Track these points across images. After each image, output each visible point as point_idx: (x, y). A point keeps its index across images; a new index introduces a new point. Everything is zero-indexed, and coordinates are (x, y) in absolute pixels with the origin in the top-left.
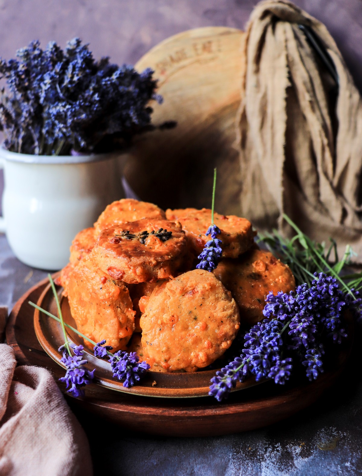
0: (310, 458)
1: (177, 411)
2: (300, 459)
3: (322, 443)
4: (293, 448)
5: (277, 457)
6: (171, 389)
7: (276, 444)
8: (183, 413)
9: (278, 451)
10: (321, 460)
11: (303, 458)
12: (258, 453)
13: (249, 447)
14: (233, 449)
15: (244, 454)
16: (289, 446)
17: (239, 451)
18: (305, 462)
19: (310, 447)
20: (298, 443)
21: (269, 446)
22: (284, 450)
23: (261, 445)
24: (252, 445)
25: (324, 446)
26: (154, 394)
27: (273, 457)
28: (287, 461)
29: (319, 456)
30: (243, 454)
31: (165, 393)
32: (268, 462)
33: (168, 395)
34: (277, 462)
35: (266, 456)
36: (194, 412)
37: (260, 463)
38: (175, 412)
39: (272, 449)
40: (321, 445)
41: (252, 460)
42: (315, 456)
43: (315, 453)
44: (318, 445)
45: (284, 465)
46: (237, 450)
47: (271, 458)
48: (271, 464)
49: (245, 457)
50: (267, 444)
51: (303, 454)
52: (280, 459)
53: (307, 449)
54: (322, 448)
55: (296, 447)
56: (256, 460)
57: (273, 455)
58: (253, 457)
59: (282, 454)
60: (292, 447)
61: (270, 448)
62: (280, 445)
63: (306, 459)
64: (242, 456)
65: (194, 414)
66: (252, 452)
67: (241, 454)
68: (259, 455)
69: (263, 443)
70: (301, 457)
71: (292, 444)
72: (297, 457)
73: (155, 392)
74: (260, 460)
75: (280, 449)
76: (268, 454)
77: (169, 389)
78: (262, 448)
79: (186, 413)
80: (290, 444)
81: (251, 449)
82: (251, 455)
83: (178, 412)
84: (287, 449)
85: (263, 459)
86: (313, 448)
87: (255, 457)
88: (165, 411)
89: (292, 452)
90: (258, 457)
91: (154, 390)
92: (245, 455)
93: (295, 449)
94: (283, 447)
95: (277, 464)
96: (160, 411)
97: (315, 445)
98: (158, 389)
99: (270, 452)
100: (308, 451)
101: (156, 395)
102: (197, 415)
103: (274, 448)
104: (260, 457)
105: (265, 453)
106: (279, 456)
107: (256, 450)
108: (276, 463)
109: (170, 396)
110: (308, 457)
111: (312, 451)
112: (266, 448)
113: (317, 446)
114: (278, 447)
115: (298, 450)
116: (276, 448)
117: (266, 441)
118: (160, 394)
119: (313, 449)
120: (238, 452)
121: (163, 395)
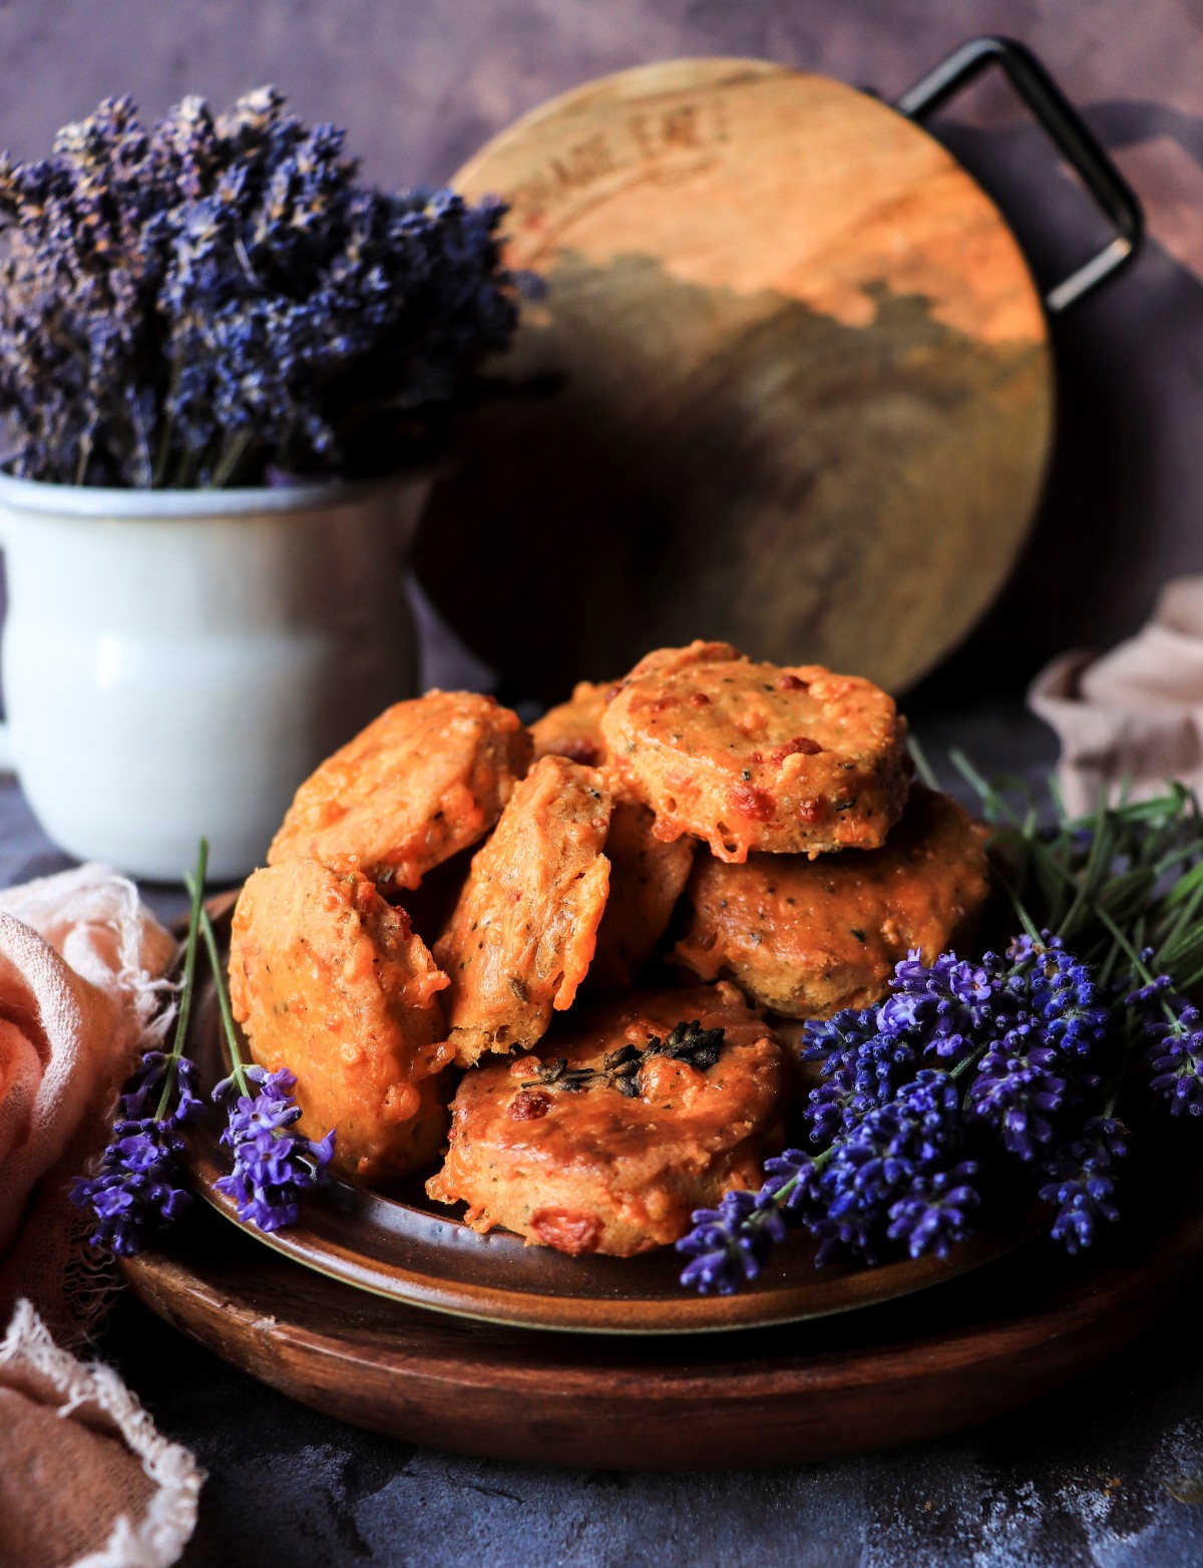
0: (1145, 1532)
1: (672, 1379)
2: (1112, 1537)
3: (1184, 1478)
4: (1081, 1499)
5: (1030, 1534)
6: (648, 1304)
7: (1020, 1486)
8: (696, 1387)
9: (1028, 1510)
10: (1187, 1538)
11: (1120, 1534)
12: (961, 1522)
13: (926, 1498)
14: (868, 1508)
15: (910, 1528)
16: (1067, 1491)
17: (891, 1515)
18: (1128, 1550)
19: (1140, 1495)
20: (1098, 1479)
21: (994, 1492)
22: (1049, 1506)
23: (968, 1491)
24: (935, 1492)
25: (1191, 1487)
26: (585, 1323)
27: (1013, 1535)
28: (1065, 1549)
29: (1177, 1525)
30: (906, 1526)
31: (627, 1319)
32: (998, 1551)
33: (636, 1326)
34: (1031, 1552)
35: (990, 1530)
36: (734, 1381)
37: (971, 1556)
38: (665, 1385)
39: (1008, 1506)
40: (1178, 1485)
41: (939, 1547)
42: (1161, 1527)
43: (1160, 1514)
44: (1169, 1485)
45: (1057, 1560)
46: (882, 1513)
47: (1005, 1536)
48: (1010, 1558)
49: (914, 1535)
50: (988, 1487)
51: (1120, 1520)
52: (1040, 1541)
53: (1130, 1502)
54: (1184, 1496)
55: (1091, 1495)
56: (954, 1545)
57: (1014, 1526)
58: (944, 1537)
59: (1044, 1522)
60: (1077, 1495)
61: (1001, 1501)
62: (1036, 1489)
63: (1132, 1539)
64: (903, 1532)
65: (734, 1388)
66: (938, 1518)
67: (899, 1527)
68: (964, 1529)
69: (973, 1483)
70: (1115, 1530)
71: (1077, 1483)
72: (1098, 1530)
73: (589, 1313)
74: (967, 1547)
75: (1035, 1506)
76: (994, 1524)
77: (640, 1304)
78: (973, 1502)
79: (706, 1387)
80: (1068, 1486)
81: (934, 1508)
82: (936, 1530)
83: (674, 1385)
84: (1059, 1504)
85: (977, 1540)
86: (1152, 1497)
87: (949, 1534)
88: (629, 1382)
89: (1080, 1514)
90: (961, 1535)
91: (585, 1308)
92: (916, 1529)
93: (1089, 1503)
94: (1047, 1495)
95: (1029, 1559)
96: (612, 1383)
97: (1157, 1486)
98: (599, 1302)
99: (1004, 1517)
100: (1137, 1506)
101: (596, 1324)
102: (743, 1394)
103: (1013, 1501)
104: (967, 1533)
105: (985, 1521)
106: (1037, 1530)
107: (952, 1508)
108: (1025, 1556)
109: (647, 1328)
110: (1137, 1531)
111: (1150, 1509)
112: (986, 1503)
113: (1165, 1490)
114: (1027, 1497)
115: (1101, 1506)
116: (1022, 1499)
117: (984, 1476)
118: (608, 1323)
119: (1154, 1502)
120: (887, 1521)
121: (620, 1325)
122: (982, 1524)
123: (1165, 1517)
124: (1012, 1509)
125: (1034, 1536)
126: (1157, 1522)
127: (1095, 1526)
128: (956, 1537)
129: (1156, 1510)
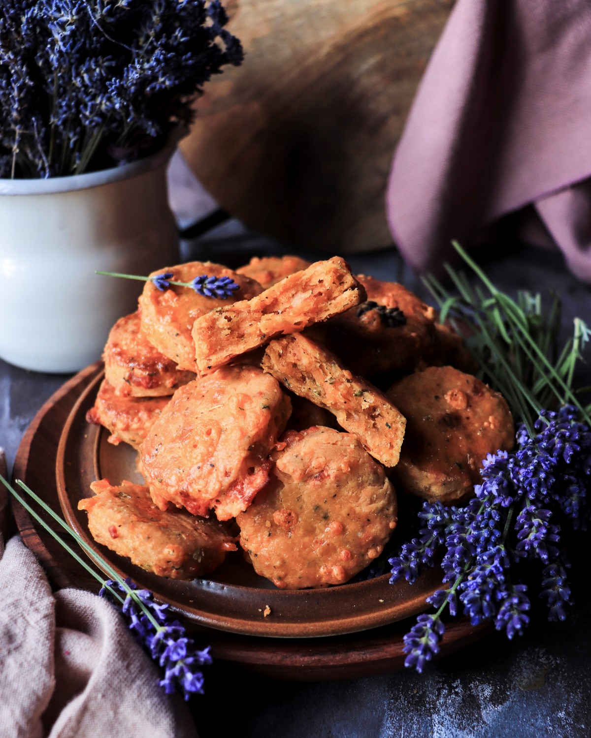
0: (505, 704)
2: (491, 707)
3: (524, 678)
4: (480, 688)
5: (457, 705)
7: (454, 682)
9: (457, 694)
10: (522, 707)
11: (494, 705)
12: (428, 699)
13: (413, 688)
14: (388, 692)
15: (406, 702)
16: (474, 684)
18: (497, 713)
19: (505, 686)
20: (488, 678)
21: (443, 685)
22: (465, 692)
23: (432, 684)
24: (417, 684)
25: (526, 682)
27: (449, 706)
28: (471, 712)
29: (519, 701)
30: (404, 701)
32: (442, 713)
34: (456, 714)
35: (440, 703)
37: (431, 716)
39: (448, 692)
40: (522, 681)
41: (418, 712)
42: (512, 702)
43: (512, 696)
44: (518, 682)
45: (467, 718)
46: (394, 695)
47: (446, 706)
48: (447, 717)
49: (407, 705)
50: (440, 682)
51: (496, 699)
52: (461, 709)
53: (500, 689)
54: (523, 687)
55: (484, 686)
56: (424, 711)
57: (450, 701)
58: (420, 707)
59: (463, 699)
60: (478, 686)
61: (445, 689)
62: (461, 683)
63: (499, 708)
64: (403, 704)
66: (418, 697)
67: (401, 702)
68: (429, 703)
69: (434, 680)
70: (493, 704)
71: (479, 680)
72: (486, 704)
74: (430, 712)
75: (460, 691)
76: (442, 701)
78: (434, 690)
80: (475, 682)
81: (416, 692)
82: (417, 704)
84: (470, 690)
85: (434, 708)
86: (510, 688)
87: (422, 705)
89: (478, 695)
90: (427, 706)
92: (408, 702)
93: (483, 690)
94: (465, 687)
97: (512, 682)
99: (446, 697)
100: (503, 692)
103: (451, 688)
104: (430, 705)
105: (438, 699)
106: (460, 703)
107: (424, 693)
108: (454, 716)
110: (502, 704)
111: (509, 693)
112: (439, 690)
113: (515, 684)
114: (457, 687)
115: (488, 692)
116: (455, 688)
117: (439, 677)
119: (511, 690)
122: (436, 701)
123: (514, 697)
124: (450, 693)
125: (458, 707)
126: (511, 700)
127: (484, 702)
128: (425, 707)
129: (511, 694)
